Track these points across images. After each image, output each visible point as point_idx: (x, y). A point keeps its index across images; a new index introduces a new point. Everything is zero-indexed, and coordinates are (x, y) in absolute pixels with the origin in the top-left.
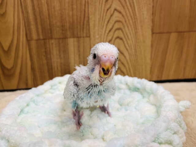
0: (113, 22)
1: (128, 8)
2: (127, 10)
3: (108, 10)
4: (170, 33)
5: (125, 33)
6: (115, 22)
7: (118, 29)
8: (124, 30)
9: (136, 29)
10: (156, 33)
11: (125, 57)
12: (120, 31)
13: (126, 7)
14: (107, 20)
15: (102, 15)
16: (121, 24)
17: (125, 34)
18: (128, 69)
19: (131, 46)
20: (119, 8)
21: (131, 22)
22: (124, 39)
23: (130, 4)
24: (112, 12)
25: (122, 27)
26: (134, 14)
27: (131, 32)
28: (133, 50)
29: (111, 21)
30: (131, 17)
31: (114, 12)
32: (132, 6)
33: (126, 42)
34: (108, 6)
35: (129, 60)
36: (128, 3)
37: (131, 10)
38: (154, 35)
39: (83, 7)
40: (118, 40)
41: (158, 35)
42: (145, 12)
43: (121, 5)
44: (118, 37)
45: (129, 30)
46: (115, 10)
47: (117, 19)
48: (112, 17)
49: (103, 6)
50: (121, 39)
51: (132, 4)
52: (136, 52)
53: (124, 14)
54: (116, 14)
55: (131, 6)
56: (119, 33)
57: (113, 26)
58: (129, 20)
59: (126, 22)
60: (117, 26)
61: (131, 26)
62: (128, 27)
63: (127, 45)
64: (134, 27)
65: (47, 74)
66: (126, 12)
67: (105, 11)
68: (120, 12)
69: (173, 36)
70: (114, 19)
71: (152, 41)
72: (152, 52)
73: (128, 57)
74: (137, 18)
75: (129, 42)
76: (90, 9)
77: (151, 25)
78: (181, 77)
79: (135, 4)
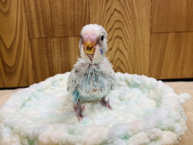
0: (113, 22)
1: (127, 9)
2: (126, 10)
3: (108, 10)
4: (168, 33)
5: (124, 32)
6: (115, 22)
7: (118, 29)
8: (123, 30)
9: (135, 28)
10: (155, 33)
11: (124, 56)
12: (120, 31)
13: (125, 7)
14: (107, 20)
15: (102, 15)
16: (120, 23)
17: (125, 34)
18: (127, 68)
19: (130, 45)
20: (118, 9)
21: (130, 21)
22: (124, 39)
23: (129, 4)
24: (112, 12)
25: (121, 26)
26: (134, 14)
27: (131, 32)
28: (132, 49)
29: (111, 21)
30: (130, 17)
31: (114, 12)
32: (132, 6)
33: (125, 42)
34: (108, 6)
35: (128, 59)
36: (127, 4)
37: (130, 10)
38: (153, 35)
39: (85, 7)
40: (117, 39)
41: (156, 34)
42: (144, 13)
43: (120, 6)
44: (117, 37)
45: (128, 29)
46: (115, 10)
47: (117, 19)
48: (112, 17)
49: (104, 6)
50: (121, 38)
51: (131, 4)
52: (135, 51)
53: (124, 14)
54: (116, 14)
55: (130, 6)
56: (118, 33)
57: (113, 26)
58: (128, 20)
59: (125, 21)
60: (117, 25)
61: (130, 26)
62: (127, 26)
63: (126, 44)
64: (133, 27)
65: (47, 72)
66: (125, 12)
67: (106, 11)
68: (120, 13)
69: (171, 36)
70: (114, 19)
71: (150, 41)
72: (150, 52)
73: (127, 56)
74: (136, 18)
75: (128, 42)
76: (91, 9)
77: (150, 25)
78: (179, 77)
79: (134, 5)
